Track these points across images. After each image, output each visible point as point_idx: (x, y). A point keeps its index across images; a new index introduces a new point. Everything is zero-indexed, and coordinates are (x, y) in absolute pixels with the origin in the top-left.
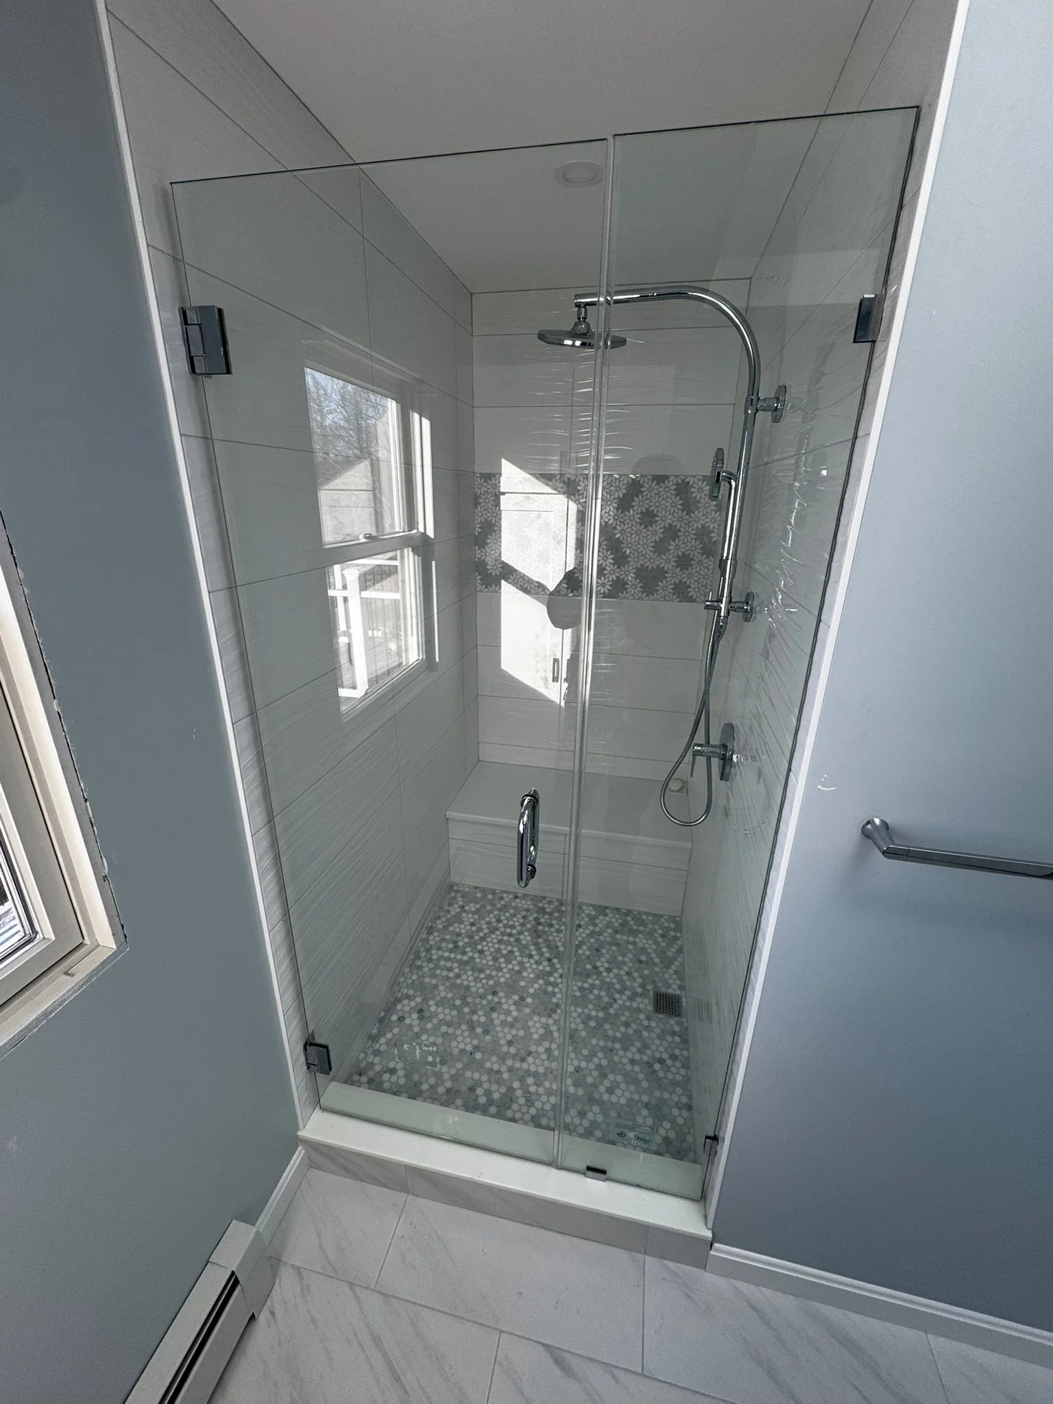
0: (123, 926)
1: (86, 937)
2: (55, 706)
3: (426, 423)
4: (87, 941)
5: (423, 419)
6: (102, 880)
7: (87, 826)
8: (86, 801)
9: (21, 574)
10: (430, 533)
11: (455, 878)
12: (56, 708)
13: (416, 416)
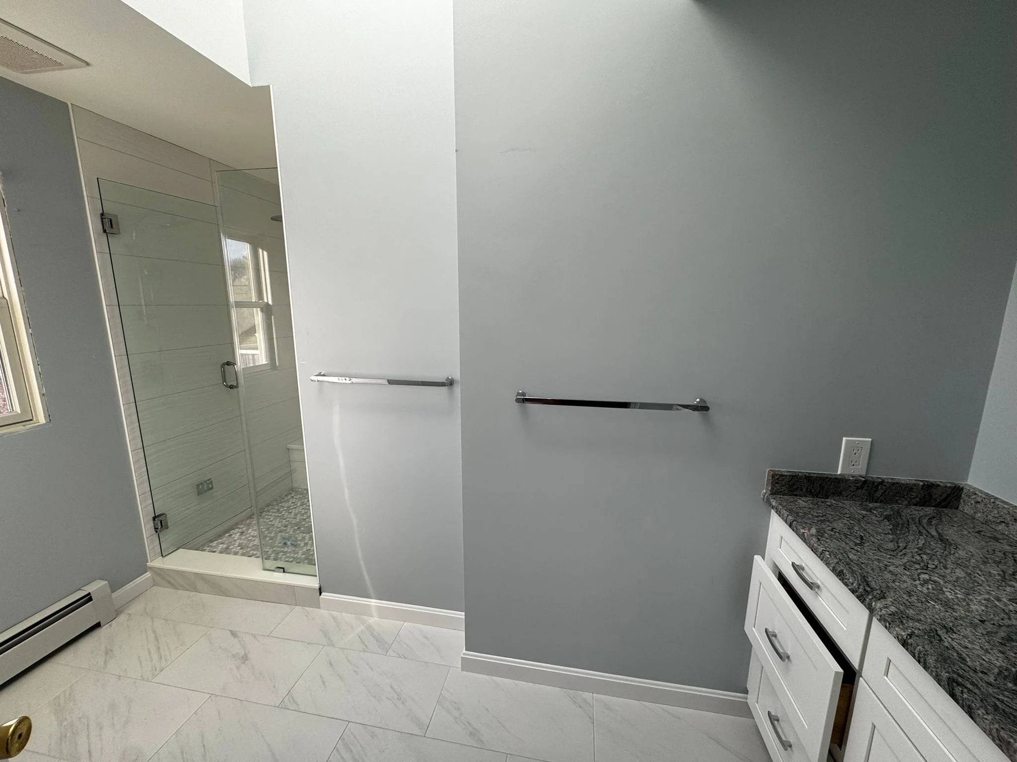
0: (49, 416)
1: (34, 418)
2: (30, 331)
3: (265, 253)
4: (34, 419)
5: (264, 252)
6: (42, 395)
7: (39, 375)
8: (38, 365)
9: (23, 289)
10: (270, 303)
11: (295, 485)
12: (30, 332)
13: (260, 250)
